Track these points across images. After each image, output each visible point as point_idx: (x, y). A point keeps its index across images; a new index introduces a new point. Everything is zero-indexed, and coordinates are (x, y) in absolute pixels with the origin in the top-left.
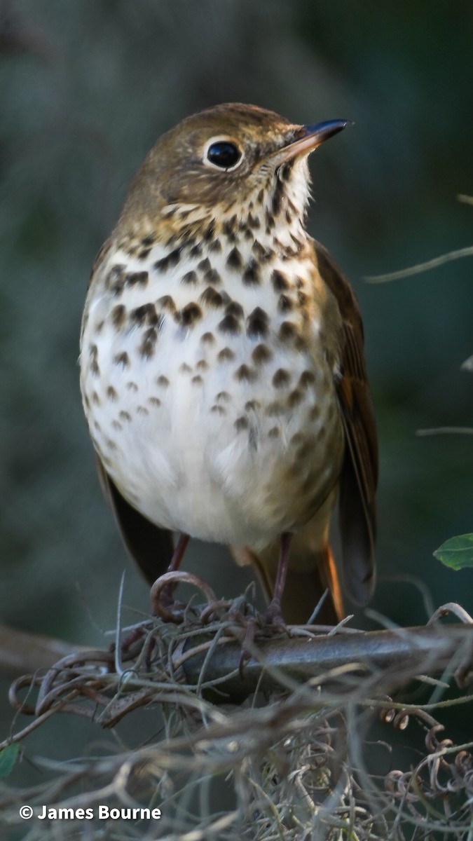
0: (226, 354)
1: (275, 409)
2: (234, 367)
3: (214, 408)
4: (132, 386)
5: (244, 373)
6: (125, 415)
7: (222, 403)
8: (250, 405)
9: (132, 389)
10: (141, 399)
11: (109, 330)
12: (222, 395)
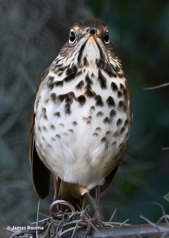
0: (100, 114)
1: (116, 135)
2: (103, 118)
3: (94, 134)
4: (62, 125)
5: (107, 120)
6: (58, 136)
7: (98, 132)
8: (108, 133)
9: (62, 126)
10: (65, 130)
11: (51, 103)
12: (98, 129)
